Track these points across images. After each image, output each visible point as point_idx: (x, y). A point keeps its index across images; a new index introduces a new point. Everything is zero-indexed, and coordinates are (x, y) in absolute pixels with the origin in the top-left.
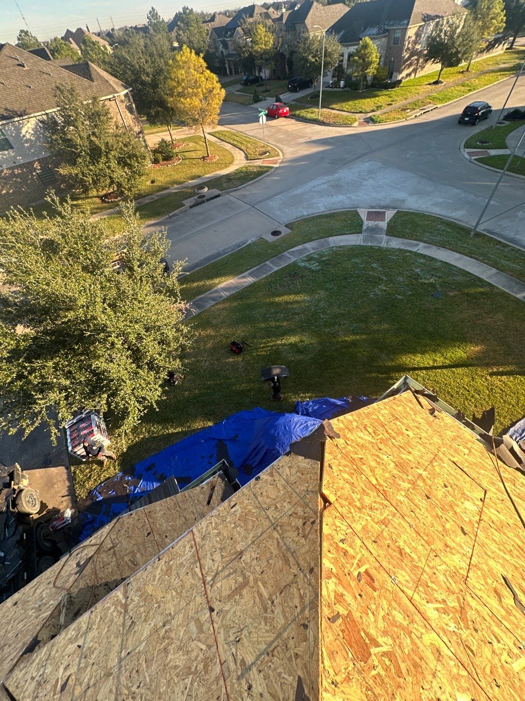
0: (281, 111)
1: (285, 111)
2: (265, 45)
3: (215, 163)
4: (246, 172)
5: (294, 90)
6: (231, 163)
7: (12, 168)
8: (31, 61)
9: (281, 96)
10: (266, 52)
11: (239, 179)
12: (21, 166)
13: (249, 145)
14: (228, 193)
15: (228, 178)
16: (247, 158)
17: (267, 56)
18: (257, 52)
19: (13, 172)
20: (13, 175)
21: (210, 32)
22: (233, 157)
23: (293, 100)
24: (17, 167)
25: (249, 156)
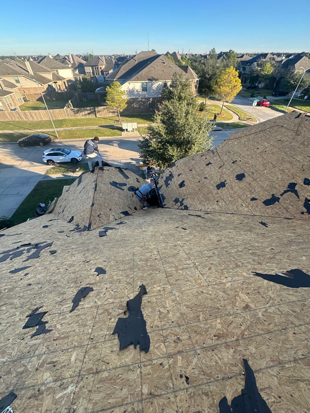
0: (264, 103)
1: (267, 104)
2: (267, 72)
3: (223, 117)
4: (237, 124)
5: (275, 95)
6: (231, 119)
7: (142, 98)
8: (168, 62)
9: (267, 97)
10: (266, 75)
11: (233, 126)
12: (146, 98)
13: (242, 114)
14: (225, 130)
15: (228, 125)
16: (239, 119)
17: (266, 77)
18: (262, 74)
19: (142, 100)
20: (141, 101)
21: (238, 62)
22: (232, 117)
23: (273, 100)
24: (144, 98)
25: (241, 118)
